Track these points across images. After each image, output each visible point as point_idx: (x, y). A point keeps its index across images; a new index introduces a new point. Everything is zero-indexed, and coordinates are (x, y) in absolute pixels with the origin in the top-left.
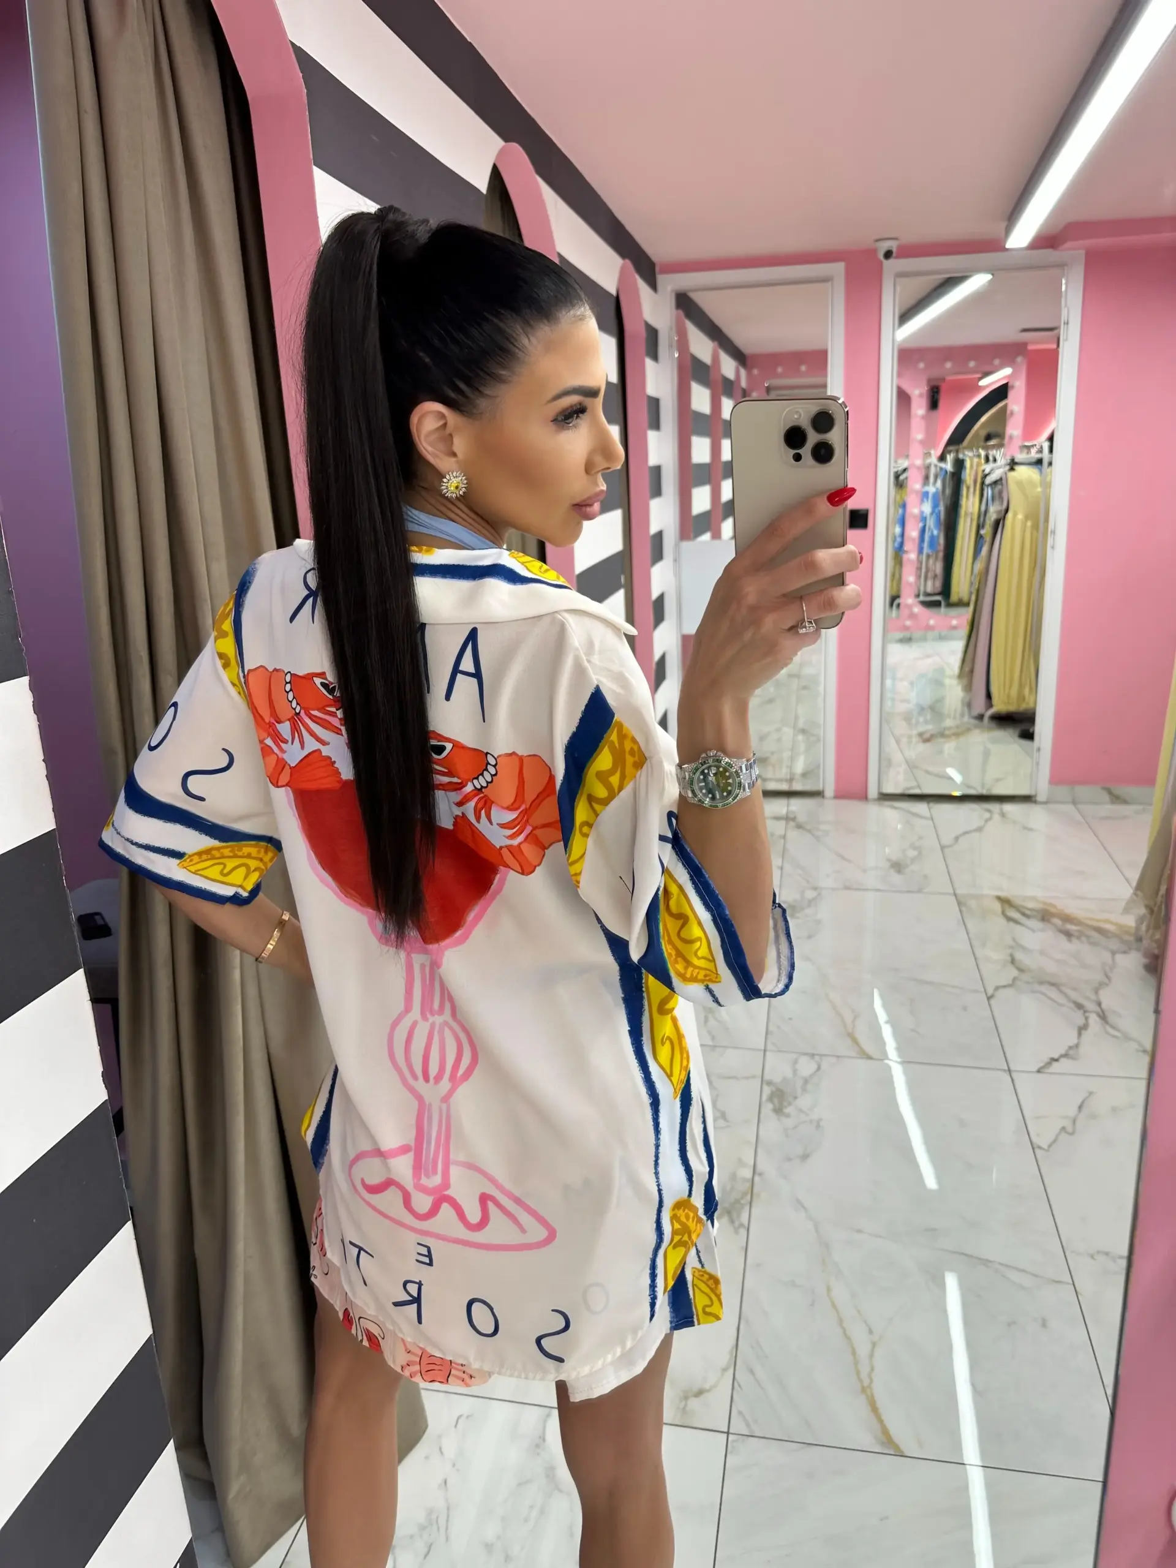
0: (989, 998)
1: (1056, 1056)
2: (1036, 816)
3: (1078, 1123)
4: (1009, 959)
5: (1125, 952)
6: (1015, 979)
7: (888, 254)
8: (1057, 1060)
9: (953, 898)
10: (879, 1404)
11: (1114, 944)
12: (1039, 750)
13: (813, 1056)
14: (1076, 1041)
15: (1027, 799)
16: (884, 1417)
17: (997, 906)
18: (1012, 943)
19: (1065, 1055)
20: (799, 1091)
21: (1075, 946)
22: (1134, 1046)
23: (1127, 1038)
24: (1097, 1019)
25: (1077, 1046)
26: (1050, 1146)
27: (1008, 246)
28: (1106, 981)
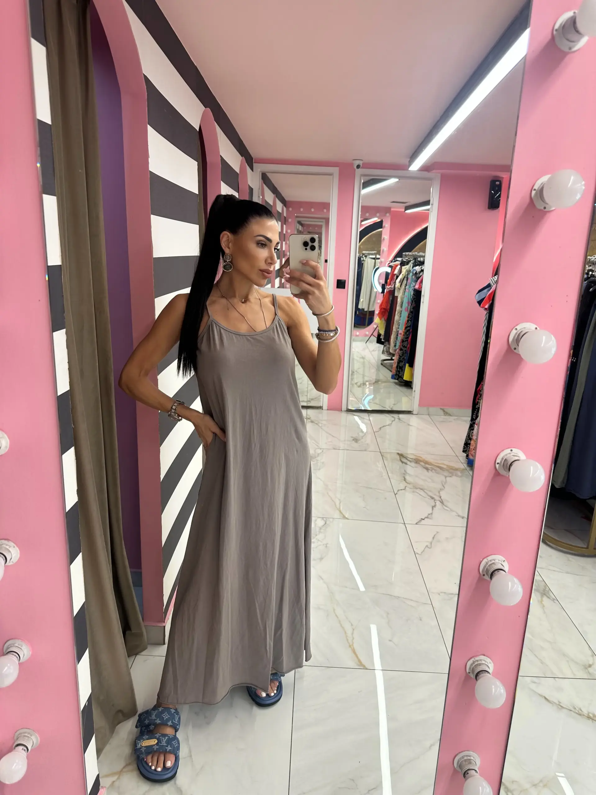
0: (395, 495)
1: (423, 518)
2: (413, 420)
3: (432, 544)
4: (403, 479)
5: (450, 477)
6: (406, 487)
7: (358, 167)
8: (424, 519)
9: (380, 453)
10: (356, 651)
11: (446, 473)
12: (415, 391)
13: (323, 518)
14: (431, 512)
15: (409, 412)
16: (358, 656)
17: (398, 457)
18: (405, 473)
19: (427, 517)
20: (318, 533)
21: (430, 473)
22: (454, 514)
23: (452, 510)
24: (440, 502)
25: (432, 514)
26: (422, 552)
27: (410, 169)
28: (443, 488)
